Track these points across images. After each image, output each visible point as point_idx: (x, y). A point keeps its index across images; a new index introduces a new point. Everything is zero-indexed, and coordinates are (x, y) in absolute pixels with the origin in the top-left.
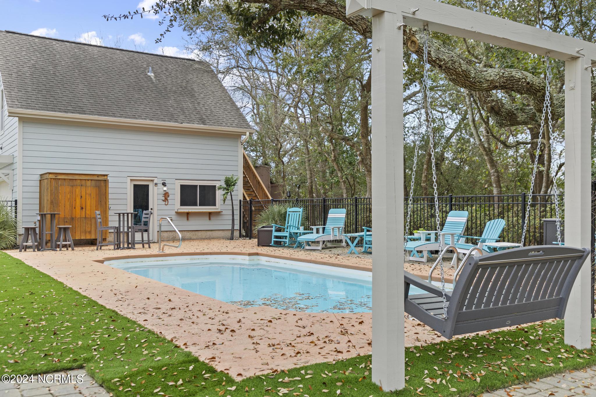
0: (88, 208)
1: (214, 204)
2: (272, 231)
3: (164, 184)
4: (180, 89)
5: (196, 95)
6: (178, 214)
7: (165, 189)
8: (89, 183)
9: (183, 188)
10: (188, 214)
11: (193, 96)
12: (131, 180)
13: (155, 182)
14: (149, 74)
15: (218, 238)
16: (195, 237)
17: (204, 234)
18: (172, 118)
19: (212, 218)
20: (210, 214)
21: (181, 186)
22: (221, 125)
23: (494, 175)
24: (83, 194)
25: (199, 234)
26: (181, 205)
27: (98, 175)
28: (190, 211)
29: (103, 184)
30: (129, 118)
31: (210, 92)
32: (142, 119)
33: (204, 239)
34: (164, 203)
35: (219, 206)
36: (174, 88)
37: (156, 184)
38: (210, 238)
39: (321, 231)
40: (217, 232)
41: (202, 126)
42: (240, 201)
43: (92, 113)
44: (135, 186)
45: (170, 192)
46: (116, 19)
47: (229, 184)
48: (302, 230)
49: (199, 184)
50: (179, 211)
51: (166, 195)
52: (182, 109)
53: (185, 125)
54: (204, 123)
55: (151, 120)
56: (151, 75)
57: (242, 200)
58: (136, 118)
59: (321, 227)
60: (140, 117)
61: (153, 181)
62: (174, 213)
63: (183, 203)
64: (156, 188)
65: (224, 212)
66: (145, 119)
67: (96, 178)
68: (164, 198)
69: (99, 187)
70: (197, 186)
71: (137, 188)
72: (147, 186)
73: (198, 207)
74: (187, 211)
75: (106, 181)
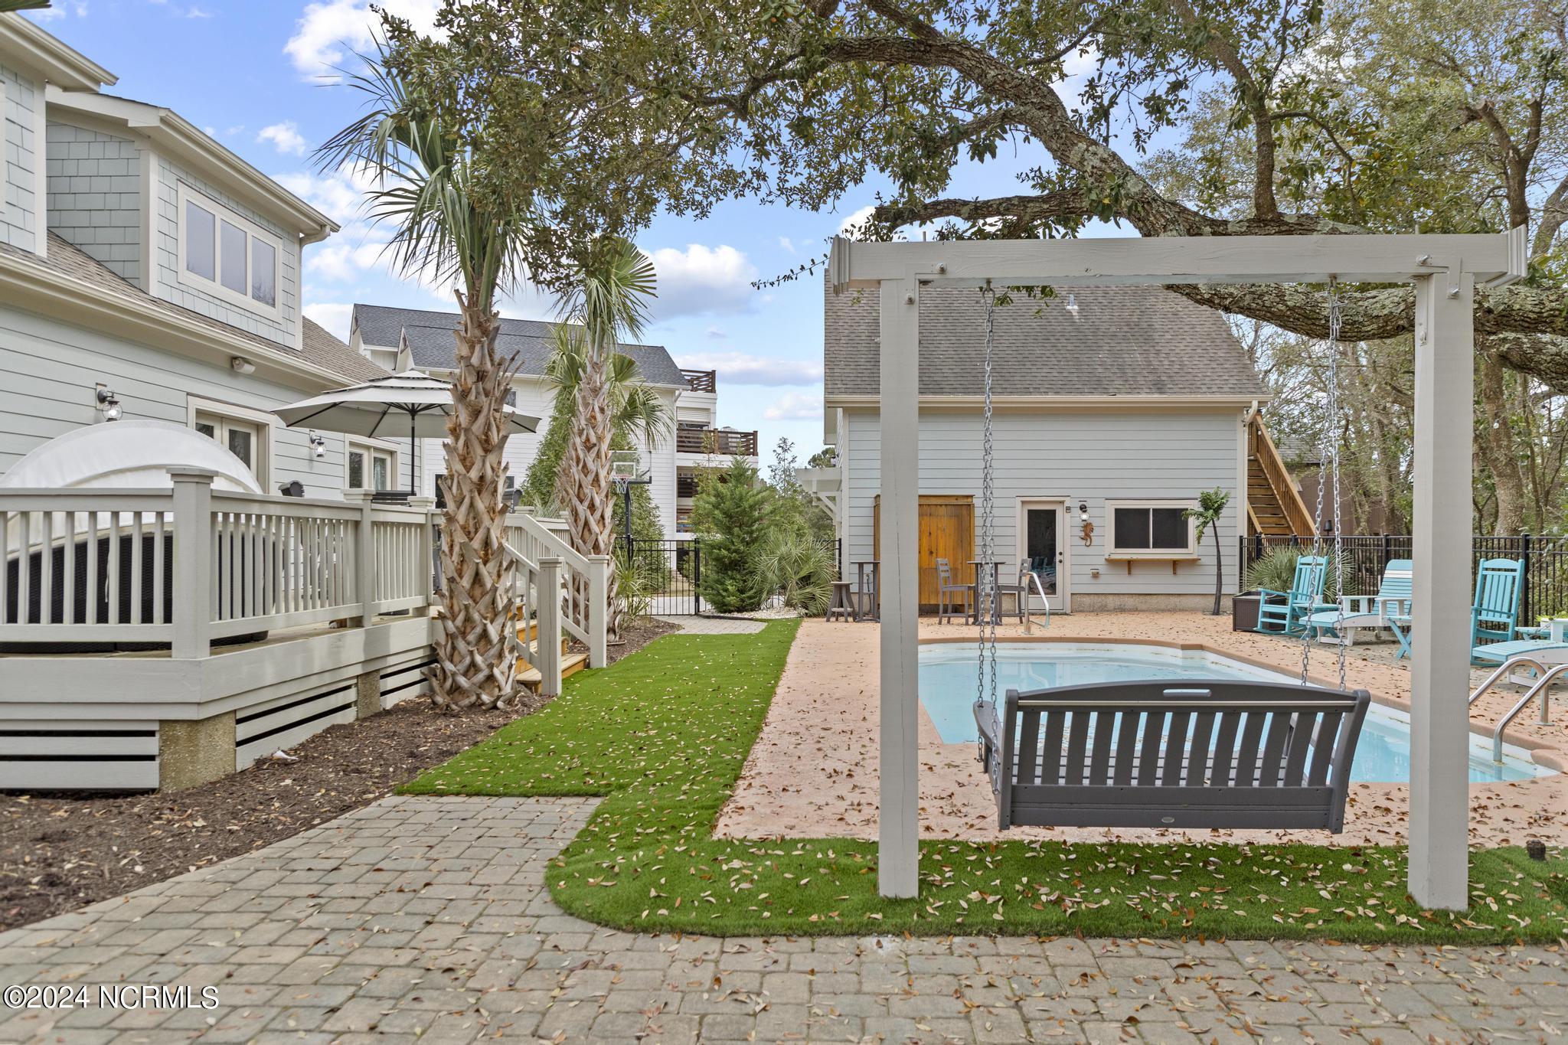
0: (941, 552)
1: (1184, 545)
2: (1258, 601)
3: (1083, 509)
4: (1126, 329)
5: (1156, 336)
6: (1112, 563)
7: (1085, 516)
8: (943, 511)
9: (1120, 514)
10: (1130, 564)
11: (1148, 339)
12: (1023, 502)
13: (1067, 504)
14: (1069, 307)
15: (1193, 610)
16: (1144, 607)
17: (1163, 602)
18: (1099, 386)
19: (1179, 572)
20: (1175, 564)
21: (1117, 510)
22: (1196, 390)
24: (933, 529)
25: (1154, 600)
26: (1117, 546)
27: (957, 497)
28: (1135, 557)
29: (965, 512)
30: (1017, 393)
31: (1186, 328)
32: (1041, 393)
33: (1163, 611)
34: (1083, 542)
35: (1192, 550)
36: (1113, 329)
37: (1068, 509)
38: (1173, 610)
39: (1364, 606)
40: (1191, 598)
41: (1156, 397)
42: (1241, 538)
43: (954, 391)
44: (1030, 512)
45: (1095, 522)
46: (772, 284)
47: (1212, 506)
48: (1318, 602)
49: (1152, 507)
50: (1113, 557)
51: (1087, 529)
52: (1121, 368)
53: (1120, 398)
55: (1057, 393)
56: (1073, 308)
57: (1246, 536)
58: (1030, 393)
59: (1363, 599)
60: (1037, 390)
61: (1062, 502)
62: (1103, 561)
63: (1119, 544)
64: (1068, 516)
65: (1204, 560)
66: (1046, 393)
67: (954, 502)
68: (1083, 534)
69: (959, 517)
70: (1148, 510)
71: (1033, 515)
72: (1053, 513)
73: (1151, 550)
74: (1128, 557)
75: (970, 507)
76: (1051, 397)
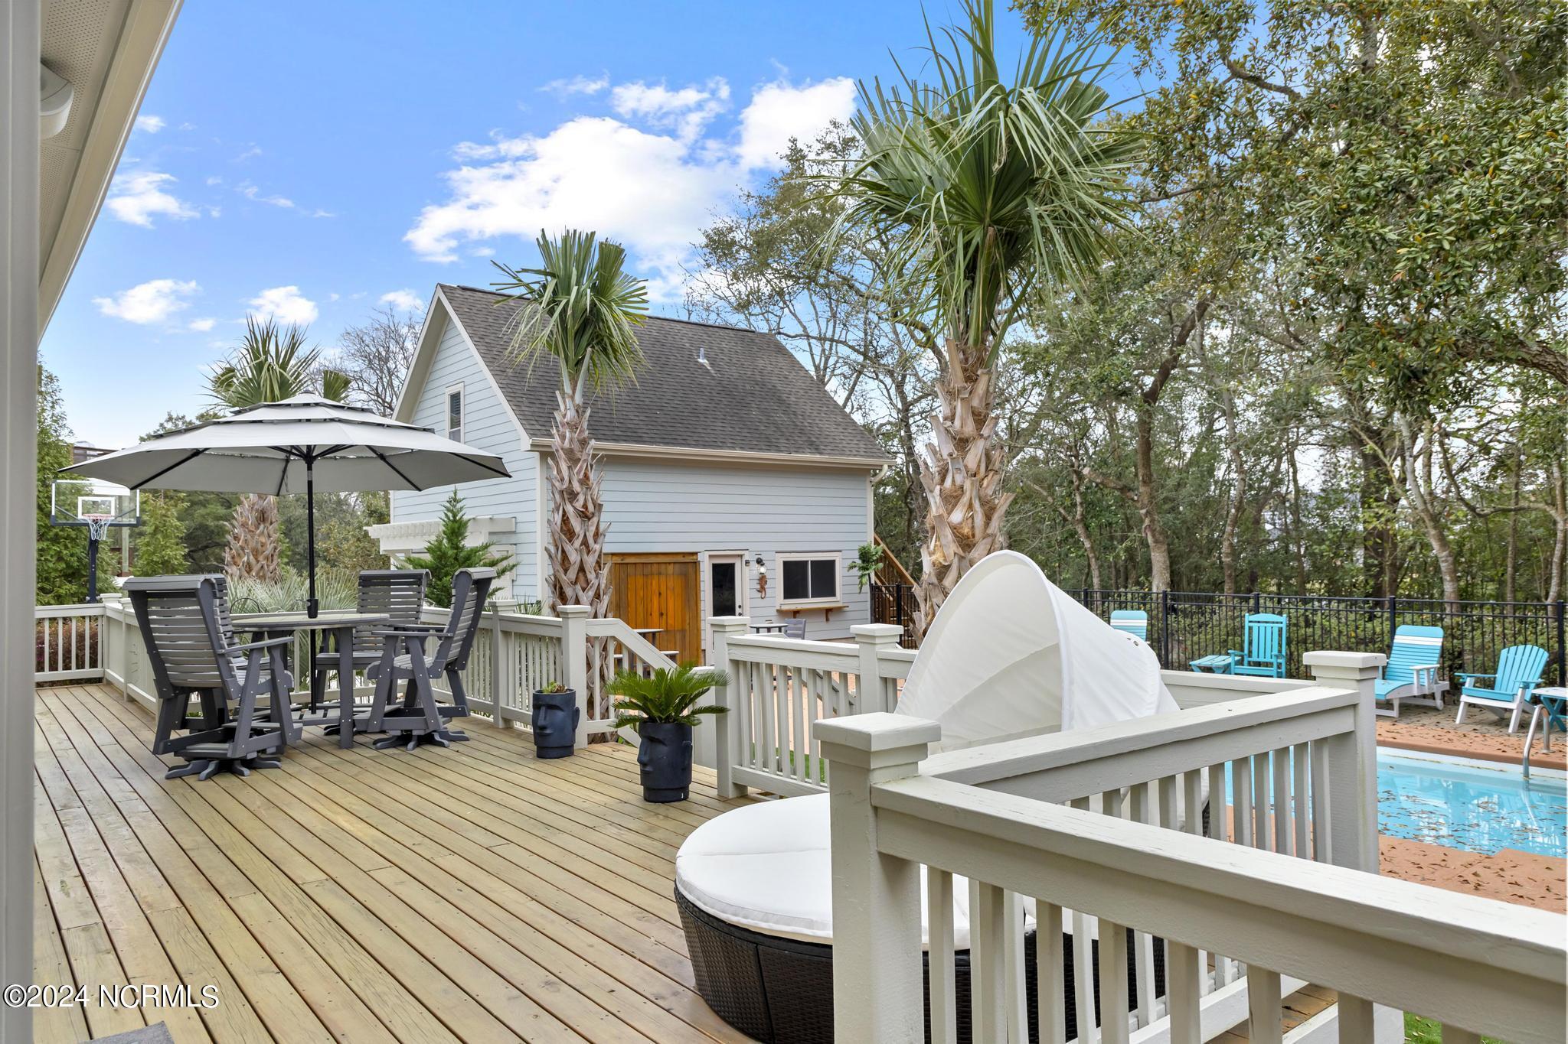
0: (671, 613)
1: (833, 593)
3: (760, 562)
5: (784, 397)
6: (782, 614)
7: (763, 570)
8: (670, 568)
9: (787, 565)
10: (796, 613)
11: (780, 400)
12: (710, 557)
13: (746, 558)
14: (700, 360)
19: (830, 619)
20: (828, 611)
21: (786, 563)
22: (843, 452)
23: (1446, 561)
24: (663, 589)
26: (785, 597)
27: (684, 554)
28: (799, 607)
29: (691, 569)
30: (710, 447)
31: (802, 392)
34: (759, 595)
35: (840, 596)
36: (747, 385)
37: (747, 562)
41: (817, 457)
42: (871, 586)
44: (716, 567)
45: (768, 575)
47: (868, 558)
49: (810, 559)
50: (784, 608)
51: (762, 580)
52: (777, 426)
53: (794, 456)
54: (818, 451)
55: (742, 448)
56: (705, 362)
58: (721, 447)
61: (741, 556)
62: (775, 613)
63: (788, 594)
64: (746, 569)
65: (848, 606)
66: (733, 448)
67: (681, 559)
68: (758, 587)
69: (685, 576)
70: (807, 562)
71: (718, 570)
72: (732, 566)
73: (811, 600)
74: (793, 607)
75: (696, 564)
76: (738, 453)
